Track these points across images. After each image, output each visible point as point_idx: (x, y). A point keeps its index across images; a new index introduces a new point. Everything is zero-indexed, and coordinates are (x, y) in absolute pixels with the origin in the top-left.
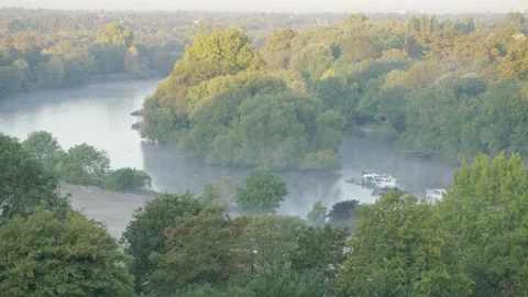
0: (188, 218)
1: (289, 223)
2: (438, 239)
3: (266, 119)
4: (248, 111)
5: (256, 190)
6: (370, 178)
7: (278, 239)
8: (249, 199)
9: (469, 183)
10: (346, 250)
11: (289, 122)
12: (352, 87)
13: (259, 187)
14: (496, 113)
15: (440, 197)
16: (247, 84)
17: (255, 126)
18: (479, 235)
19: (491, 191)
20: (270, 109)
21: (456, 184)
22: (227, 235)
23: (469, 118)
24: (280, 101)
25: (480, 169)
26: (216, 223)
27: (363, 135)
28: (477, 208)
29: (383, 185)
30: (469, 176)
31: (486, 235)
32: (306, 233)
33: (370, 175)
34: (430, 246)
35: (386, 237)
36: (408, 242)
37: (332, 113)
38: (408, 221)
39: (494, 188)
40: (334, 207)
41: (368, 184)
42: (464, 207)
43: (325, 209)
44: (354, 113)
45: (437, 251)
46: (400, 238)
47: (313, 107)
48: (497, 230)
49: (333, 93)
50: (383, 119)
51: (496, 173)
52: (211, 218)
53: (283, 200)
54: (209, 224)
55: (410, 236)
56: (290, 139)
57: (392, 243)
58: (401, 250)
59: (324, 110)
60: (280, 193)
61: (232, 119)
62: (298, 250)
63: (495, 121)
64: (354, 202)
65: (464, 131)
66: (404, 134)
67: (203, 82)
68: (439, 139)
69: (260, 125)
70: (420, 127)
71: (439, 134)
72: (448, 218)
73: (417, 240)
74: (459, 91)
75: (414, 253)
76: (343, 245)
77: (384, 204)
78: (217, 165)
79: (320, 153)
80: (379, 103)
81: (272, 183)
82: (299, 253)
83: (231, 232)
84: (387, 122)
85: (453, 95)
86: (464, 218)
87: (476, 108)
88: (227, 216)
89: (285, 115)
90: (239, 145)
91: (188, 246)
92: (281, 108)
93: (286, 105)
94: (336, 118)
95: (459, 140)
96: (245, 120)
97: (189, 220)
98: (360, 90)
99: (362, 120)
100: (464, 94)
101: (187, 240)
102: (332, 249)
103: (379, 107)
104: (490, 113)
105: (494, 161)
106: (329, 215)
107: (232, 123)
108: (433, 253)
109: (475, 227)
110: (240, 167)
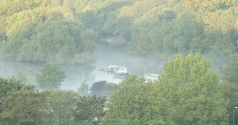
0: (15, 92)
1: (69, 94)
2: (158, 102)
3: (52, 35)
4: (41, 30)
5: (48, 75)
6: (112, 68)
7: (63, 103)
8: (43, 81)
9: (173, 70)
10: (105, 109)
11: (65, 36)
12: (100, 16)
13: (50, 74)
14: (182, 30)
15: (156, 79)
16: (40, 15)
17: (45, 38)
18: (178, 99)
19: (185, 75)
20: (53, 29)
21: (165, 70)
22: (37, 102)
23: (168, 33)
24: (59, 24)
25: (179, 62)
26: (31, 94)
27: (107, 44)
28: (178, 84)
29: (120, 72)
30: (173, 66)
31: (182, 99)
32: (82, 100)
33: (112, 66)
34: (153, 106)
35: (128, 102)
36: (141, 104)
37: (90, 31)
38: (140, 92)
39: (187, 73)
40: (93, 85)
41: (111, 71)
42: (170, 84)
43: (88, 86)
44: (101, 30)
45: (157, 109)
46: (136, 102)
47: (79, 28)
48: (188, 96)
49: (90, 19)
50: (118, 34)
51: (188, 64)
52: (27, 92)
53: (63, 81)
54: (26, 95)
55: (142, 101)
56: (66, 46)
57: (132, 105)
58: (136, 109)
59: (85, 30)
60: (61, 77)
61: (32, 35)
62: (77, 110)
63: (182, 35)
64: (104, 82)
65: (164, 40)
66: (131, 42)
67: (15, 14)
68: (151, 45)
69: (48, 38)
70: (139, 38)
71: (150, 42)
72: (162, 90)
73: (145, 103)
74: (161, 18)
75: (144, 110)
76: (103, 106)
77: (127, 82)
78: (24, 61)
79: (83, 54)
80: (115, 25)
81: (57, 71)
82: (78, 112)
83: (39, 100)
84: (121, 36)
85: (158, 20)
86: (170, 90)
87: (171, 27)
88: (37, 91)
89: (63, 32)
90: (36, 50)
91: (14, 108)
92: (60, 28)
93: (63, 26)
94: (92, 34)
95: (162, 46)
96: (39, 35)
97: (15, 93)
98: (105, 18)
99: (106, 35)
100: (164, 20)
101: (14, 105)
102: (97, 109)
103: (116, 27)
104: (179, 30)
105: (186, 58)
106: (90, 90)
107: (32, 37)
108: (155, 110)
109: (176, 95)
110: (37, 62)
